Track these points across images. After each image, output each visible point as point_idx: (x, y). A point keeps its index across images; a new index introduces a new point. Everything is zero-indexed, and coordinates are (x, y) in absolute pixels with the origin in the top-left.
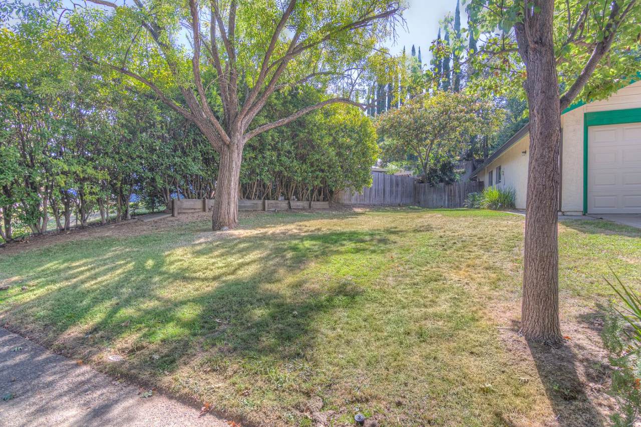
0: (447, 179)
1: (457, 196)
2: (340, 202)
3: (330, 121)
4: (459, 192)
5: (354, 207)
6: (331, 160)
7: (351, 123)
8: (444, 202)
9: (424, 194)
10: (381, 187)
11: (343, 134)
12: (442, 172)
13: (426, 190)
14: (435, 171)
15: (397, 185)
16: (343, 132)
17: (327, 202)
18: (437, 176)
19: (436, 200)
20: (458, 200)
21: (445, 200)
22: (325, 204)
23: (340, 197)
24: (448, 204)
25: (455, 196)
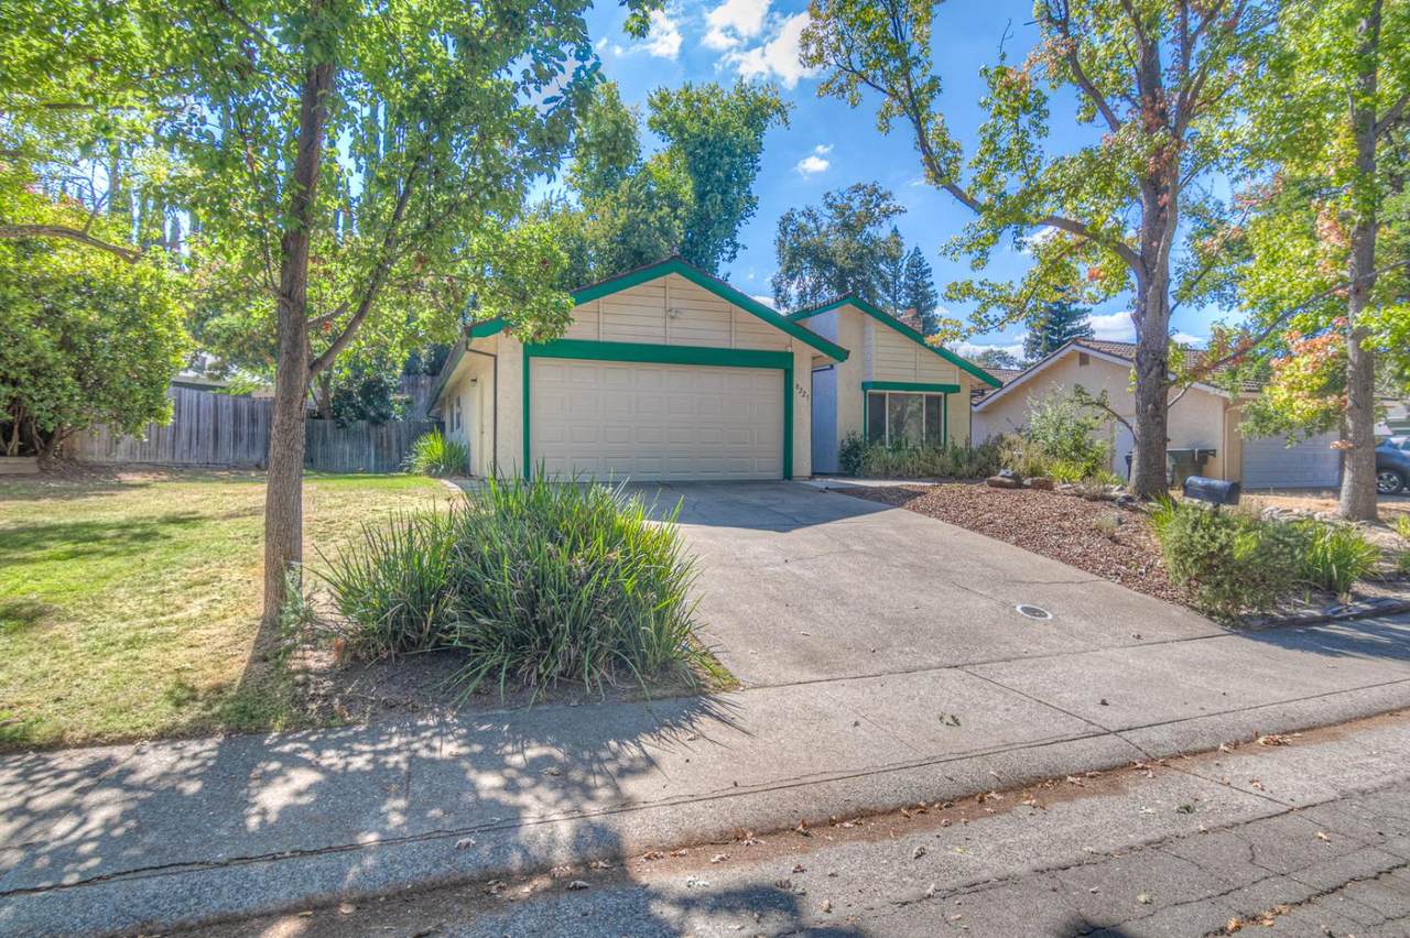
0: (372, 414)
1: (394, 448)
2: (78, 458)
3: (34, 267)
4: (399, 440)
5: (121, 470)
6: (38, 359)
7: (106, 275)
8: (368, 461)
9: (323, 443)
10: (208, 424)
11: (78, 299)
12: (364, 398)
13: (329, 435)
14: (348, 395)
15: (253, 421)
16: (81, 294)
17: (33, 459)
18: (353, 406)
19: (351, 455)
20: (395, 455)
21: (369, 454)
22: (29, 464)
23: (77, 446)
24: (376, 466)
25: (389, 448)
